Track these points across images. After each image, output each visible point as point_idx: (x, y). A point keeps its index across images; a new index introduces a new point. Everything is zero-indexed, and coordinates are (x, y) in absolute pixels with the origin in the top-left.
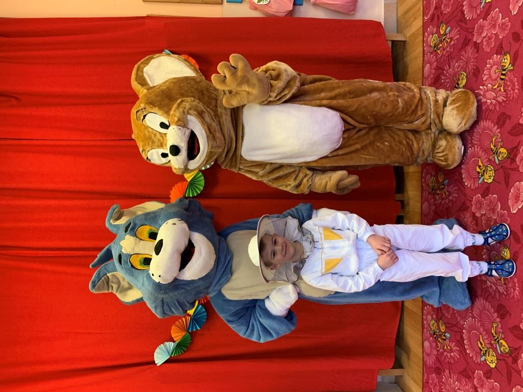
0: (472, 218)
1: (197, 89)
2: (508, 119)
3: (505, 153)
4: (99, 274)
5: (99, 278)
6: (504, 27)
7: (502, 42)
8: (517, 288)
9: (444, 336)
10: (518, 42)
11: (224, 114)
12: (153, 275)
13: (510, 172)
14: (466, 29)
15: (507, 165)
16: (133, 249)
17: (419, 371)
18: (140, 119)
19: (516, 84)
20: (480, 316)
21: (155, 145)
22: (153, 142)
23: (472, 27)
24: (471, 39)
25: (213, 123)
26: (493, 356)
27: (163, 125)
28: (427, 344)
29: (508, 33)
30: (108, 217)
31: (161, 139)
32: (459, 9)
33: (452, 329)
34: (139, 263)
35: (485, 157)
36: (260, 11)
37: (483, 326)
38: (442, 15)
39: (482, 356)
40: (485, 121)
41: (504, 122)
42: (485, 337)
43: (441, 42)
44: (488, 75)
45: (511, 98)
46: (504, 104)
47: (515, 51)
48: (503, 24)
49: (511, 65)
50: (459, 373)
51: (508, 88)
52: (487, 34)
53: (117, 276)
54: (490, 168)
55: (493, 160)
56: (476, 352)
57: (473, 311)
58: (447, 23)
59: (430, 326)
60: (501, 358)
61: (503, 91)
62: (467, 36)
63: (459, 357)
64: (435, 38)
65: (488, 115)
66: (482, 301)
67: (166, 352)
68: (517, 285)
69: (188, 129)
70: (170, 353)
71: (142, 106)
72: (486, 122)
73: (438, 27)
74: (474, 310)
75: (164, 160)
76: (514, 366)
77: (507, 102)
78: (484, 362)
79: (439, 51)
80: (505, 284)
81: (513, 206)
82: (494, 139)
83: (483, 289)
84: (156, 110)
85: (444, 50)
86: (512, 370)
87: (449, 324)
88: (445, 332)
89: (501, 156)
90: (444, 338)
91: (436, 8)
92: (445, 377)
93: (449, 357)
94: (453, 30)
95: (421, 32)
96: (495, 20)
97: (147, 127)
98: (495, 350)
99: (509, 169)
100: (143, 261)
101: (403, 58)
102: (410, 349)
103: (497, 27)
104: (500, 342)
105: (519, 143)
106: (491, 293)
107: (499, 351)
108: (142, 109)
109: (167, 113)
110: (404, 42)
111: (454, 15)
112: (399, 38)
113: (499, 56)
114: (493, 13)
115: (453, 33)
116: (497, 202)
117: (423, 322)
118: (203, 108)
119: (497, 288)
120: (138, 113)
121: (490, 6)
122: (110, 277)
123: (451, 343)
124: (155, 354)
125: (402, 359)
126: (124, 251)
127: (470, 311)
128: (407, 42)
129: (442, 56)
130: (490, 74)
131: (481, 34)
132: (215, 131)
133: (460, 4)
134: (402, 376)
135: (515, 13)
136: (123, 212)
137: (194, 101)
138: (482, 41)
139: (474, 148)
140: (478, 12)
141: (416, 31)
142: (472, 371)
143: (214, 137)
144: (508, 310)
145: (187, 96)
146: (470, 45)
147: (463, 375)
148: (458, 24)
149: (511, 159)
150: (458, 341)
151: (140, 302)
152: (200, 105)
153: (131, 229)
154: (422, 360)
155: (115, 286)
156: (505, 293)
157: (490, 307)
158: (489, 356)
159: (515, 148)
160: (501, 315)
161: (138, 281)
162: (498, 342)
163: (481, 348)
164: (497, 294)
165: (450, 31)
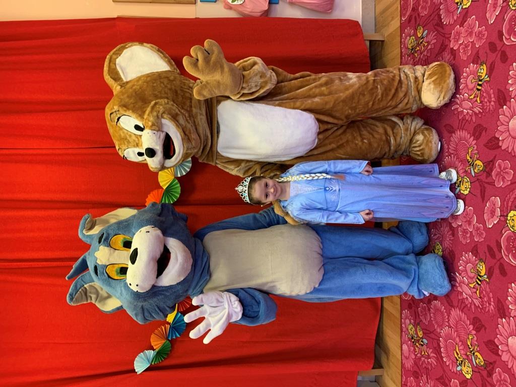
0: (448, 228)
1: (170, 89)
2: (484, 131)
3: (481, 166)
4: (76, 286)
5: (76, 289)
6: (480, 36)
7: (478, 51)
8: (492, 303)
9: (422, 341)
10: (494, 53)
11: (199, 115)
12: (130, 284)
13: (486, 185)
14: (443, 35)
15: (483, 177)
16: (109, 259)
17: (399, 373)
18: (114, 121)
19: (492, 96)
20: (456, 327)
21: (130, 144)
22: (129, 142)
23: (449, 33)
24: (447, 45)
25: (188, 124)
26: (469, 367)
27: (137, 128)
28: (405, 347)
29: (485, 42)
30: (80, 227)
31: (137, 139)
32: (435, 13)
33: (429, 335)
34: (115, 273)
35: (461, 168)
36: (235, 10)
37: (459, 336)
38: (419, 17)
39: (458, 366)
40: (461, 130)
41: (480, 134)
42: (461, 348)
43: (418, 45)
44: (464, 84)
45: (488, 110)
46: (480, 116)
47: (491, 61)
48: (480, 32)
49: (487, 76)
50: (437, 379)
51: (484, 99)
52: (464, 41)
53: (95, 286)
54: (466, 179)
55: (469, 172)
56: (453, 361)
57: (449, 320)
58: (424, 26)
59: (408, 330)
60: (476, 369)
61: (479, 102)
62: (444, 42)
63: (436, 364)
64: (413, 41)
65: (465, 125)
66: (458, 311)
67: (147, 361)
68: (492, 300)
69: (163, 132)
70: (150, 361)
71: (116, 108)
72: (462, 132)
73: (416, 30)
74: (451, 320)
75: (140, 159)
76: (489, 379)
77: (484, 114)
78: (460, 372)
79: (416, 55)
80: (480, 298)
81: (489, 220)
82: (470, 151)
83: (459, 300)
84: (129, 113)
85: (421, 53)
86: (487, 383)
87: (426, 330)
88: (422, 338)
89: (477, 168)
90: (422, 343)
91: (413, 9)
92: (423, 381)
93: (427, 363)
94: (430, 34)
95: (399, 34)
96: (472, 27)
97: (121, 129)
98: (471, 361)
99: (484, 182)
100: (119, 271)
101: (381, 58)
102: (389, 350)
103: (474, 35)
104: (476, 354)
105: (495, 157)
106: (467, 305)
107: (474, 363)
108: (115, 112)
109: (141, 116)
110: (383, 41)
111: (431, 19)
112: (377, 37)
113: (476, 65)
114: (469, 20)
115: (430, 38)
116: (473, 215)
117: (401, 325)
118: (177, 110)
119: (472, 300)
120: (112, 116)
121: (467, 12)
122: (87, 288)
123: (428, 349)
124: (135, 362)
125: (382, 359)
126: (99, 262)
127: (447, 320)
128: (385, 42)
129: (419, 60)
130: (466, 83)
131: (457, 41)
132: (190, 133)
133: (437, 8)
134: (381, 376)
135: (492, 22)
136: (96, 221)
137: (168, 103)
138: (459, 47)
139: (451, 157)
140: (455, 18)
141: (393, 31)
142: (448, 379)
143: (189, 139)
144: (483, 323)
145: (161, 98)
146: (446, 51)
147: (440, 382)
148: (435, 28)
149: (487, 172)
150: (435, 348)
151: (120, 310)
152: (174, 108)
153: (105, 239)
154: (400, 362)
155: (94, 296)
156: (481, 307)
157: (466, 318)
158: (464, 366)
159: (491, 161)
160: (477, 328)
161: (116, 291)
162: (474, 354)
163: (458, 359)
164: (473, 307)
165: (428, 34)
